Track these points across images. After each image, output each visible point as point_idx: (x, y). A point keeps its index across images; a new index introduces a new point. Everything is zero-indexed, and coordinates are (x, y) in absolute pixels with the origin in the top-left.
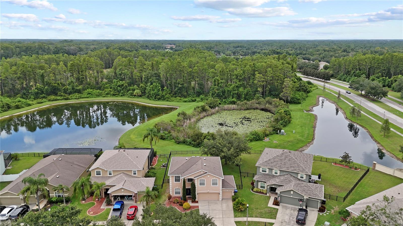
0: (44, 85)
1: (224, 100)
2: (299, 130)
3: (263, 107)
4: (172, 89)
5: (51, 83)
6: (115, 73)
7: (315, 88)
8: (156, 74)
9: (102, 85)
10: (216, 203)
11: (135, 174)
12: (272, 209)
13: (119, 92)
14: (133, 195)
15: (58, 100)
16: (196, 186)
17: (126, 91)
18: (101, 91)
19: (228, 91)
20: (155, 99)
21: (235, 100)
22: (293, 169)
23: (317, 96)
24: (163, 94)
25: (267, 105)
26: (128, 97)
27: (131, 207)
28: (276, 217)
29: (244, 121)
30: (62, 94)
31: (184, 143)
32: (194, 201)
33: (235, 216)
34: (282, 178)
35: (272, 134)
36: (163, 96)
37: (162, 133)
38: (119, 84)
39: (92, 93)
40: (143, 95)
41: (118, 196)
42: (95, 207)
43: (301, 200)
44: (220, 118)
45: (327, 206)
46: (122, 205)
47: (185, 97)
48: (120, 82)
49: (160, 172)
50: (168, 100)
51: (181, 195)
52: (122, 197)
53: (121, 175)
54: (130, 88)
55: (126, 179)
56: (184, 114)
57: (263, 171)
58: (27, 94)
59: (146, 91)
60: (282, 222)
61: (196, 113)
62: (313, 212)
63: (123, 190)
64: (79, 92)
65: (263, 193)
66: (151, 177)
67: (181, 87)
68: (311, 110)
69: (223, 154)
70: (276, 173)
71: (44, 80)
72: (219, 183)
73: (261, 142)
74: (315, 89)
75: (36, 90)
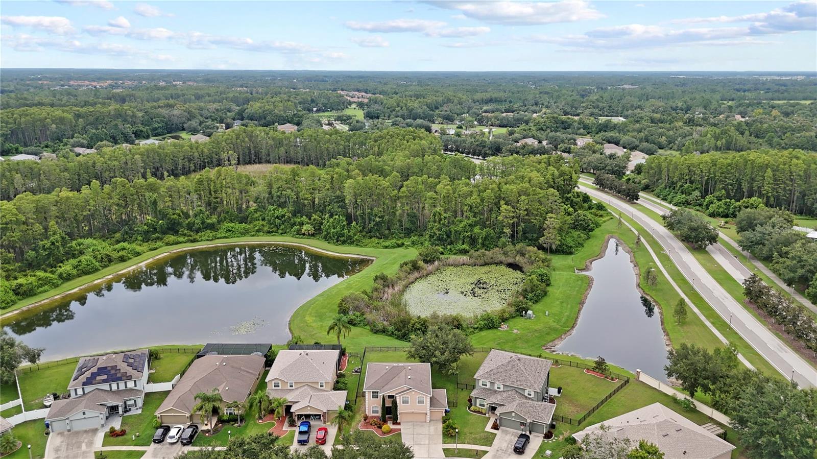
0: (156, 217)
1: (449, 247)
2: (556, 310)
3: (511, 260)
4: (365, 223)
5: (167, 214)
6: (270, 193)
7: (609, 217)
8: (338, 197)
9: (250, 214)
10: (422, 426)
11: (323, 386)
12: (489, 434)
13: (278, 227)
14: (322, 414)
15: (181, 243)
16: (398, 405)
17: (289, 225)
18: (248, 226)
19: (456, 231)
20: (337, 241)
21: (467, 248)
22: (519, 383)
23: (606, 237)
24: (349, 234)
25: (518, 258)
26: (293, 236)
27: (320, 429)
28: (492, 443)
29: (476, 289)
30: (186, 231)
31: (384, 332)
32: (395, 422)
33: (444, 443)
34: (505, 395)
35: (514, 317)
36: (350, 237)
37: (351, 315)
38: (277, 213)
39: (233, 229)
40: (316, 234)
41: (302, 415)
42: (275, 428)
43: (523, 424)
44: (440, 281)
45: (555, 432)
46: (309, 426)
47: (386, 238)
48: (278, 210)
49: (350, 380)
50: (358, 243)
51: (380, 414)
52: (308, 416)
53: (306, 387)
54: (296, 220)
55: (311, 393)
56: (383, 278)
57: (483, 385)
58: (130, 233)
59: (322, 228)
60: (498, 450)
61: (402, 275)
62: (537, 438)
63: (309, 408)
64: (212, 227)
65: (481, 413)
66: (342, 390)
67: (379, 222)
68: (586, 268)
69: (434, 359)
70: (498, 388)
71: (156, 209)
72: (426, 401)
73: (495, 331)
74: (608, 220)
75: (146, 227)
